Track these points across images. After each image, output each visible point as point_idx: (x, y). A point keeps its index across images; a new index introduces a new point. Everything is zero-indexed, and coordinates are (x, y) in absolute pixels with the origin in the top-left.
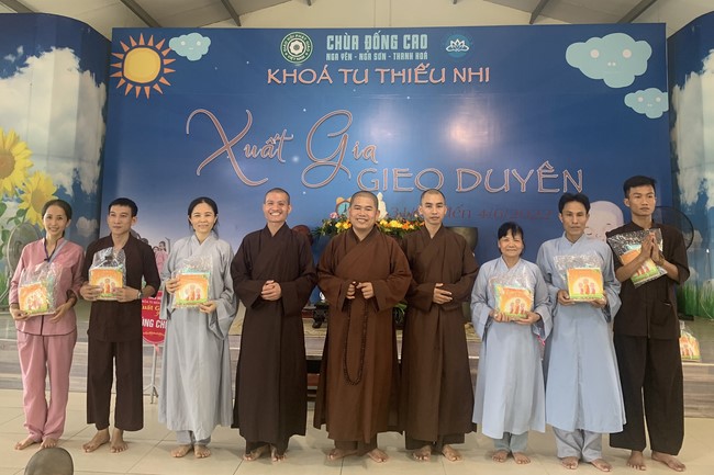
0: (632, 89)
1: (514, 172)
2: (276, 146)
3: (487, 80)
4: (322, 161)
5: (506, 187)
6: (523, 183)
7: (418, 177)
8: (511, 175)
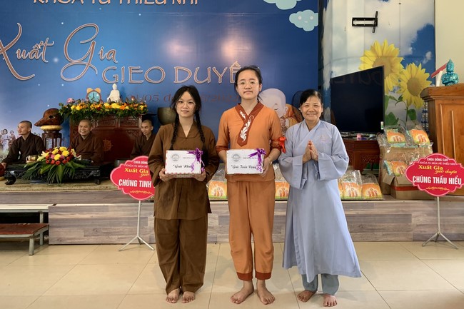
0: (295, 10)
1: (214, 69)
2: (41, 50)
3: (196, 3)
4: (76, 62)
5: (209, 80)
6: (220, 76)
7: (146, 73)
8: (212, 70)
